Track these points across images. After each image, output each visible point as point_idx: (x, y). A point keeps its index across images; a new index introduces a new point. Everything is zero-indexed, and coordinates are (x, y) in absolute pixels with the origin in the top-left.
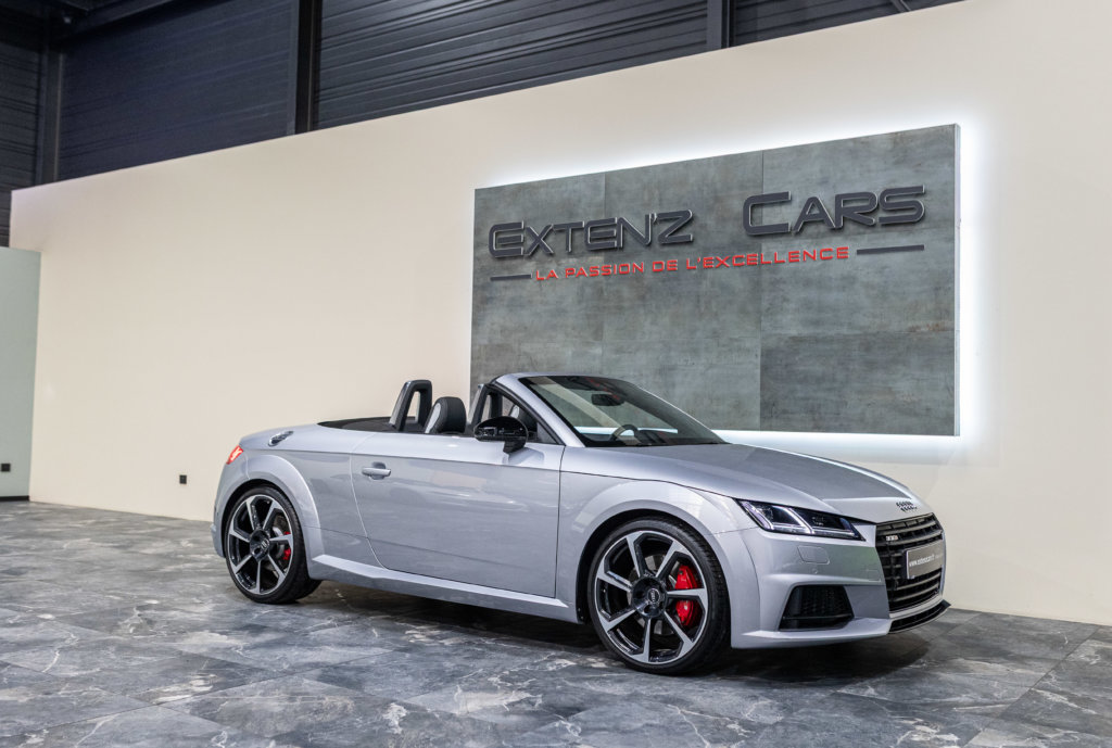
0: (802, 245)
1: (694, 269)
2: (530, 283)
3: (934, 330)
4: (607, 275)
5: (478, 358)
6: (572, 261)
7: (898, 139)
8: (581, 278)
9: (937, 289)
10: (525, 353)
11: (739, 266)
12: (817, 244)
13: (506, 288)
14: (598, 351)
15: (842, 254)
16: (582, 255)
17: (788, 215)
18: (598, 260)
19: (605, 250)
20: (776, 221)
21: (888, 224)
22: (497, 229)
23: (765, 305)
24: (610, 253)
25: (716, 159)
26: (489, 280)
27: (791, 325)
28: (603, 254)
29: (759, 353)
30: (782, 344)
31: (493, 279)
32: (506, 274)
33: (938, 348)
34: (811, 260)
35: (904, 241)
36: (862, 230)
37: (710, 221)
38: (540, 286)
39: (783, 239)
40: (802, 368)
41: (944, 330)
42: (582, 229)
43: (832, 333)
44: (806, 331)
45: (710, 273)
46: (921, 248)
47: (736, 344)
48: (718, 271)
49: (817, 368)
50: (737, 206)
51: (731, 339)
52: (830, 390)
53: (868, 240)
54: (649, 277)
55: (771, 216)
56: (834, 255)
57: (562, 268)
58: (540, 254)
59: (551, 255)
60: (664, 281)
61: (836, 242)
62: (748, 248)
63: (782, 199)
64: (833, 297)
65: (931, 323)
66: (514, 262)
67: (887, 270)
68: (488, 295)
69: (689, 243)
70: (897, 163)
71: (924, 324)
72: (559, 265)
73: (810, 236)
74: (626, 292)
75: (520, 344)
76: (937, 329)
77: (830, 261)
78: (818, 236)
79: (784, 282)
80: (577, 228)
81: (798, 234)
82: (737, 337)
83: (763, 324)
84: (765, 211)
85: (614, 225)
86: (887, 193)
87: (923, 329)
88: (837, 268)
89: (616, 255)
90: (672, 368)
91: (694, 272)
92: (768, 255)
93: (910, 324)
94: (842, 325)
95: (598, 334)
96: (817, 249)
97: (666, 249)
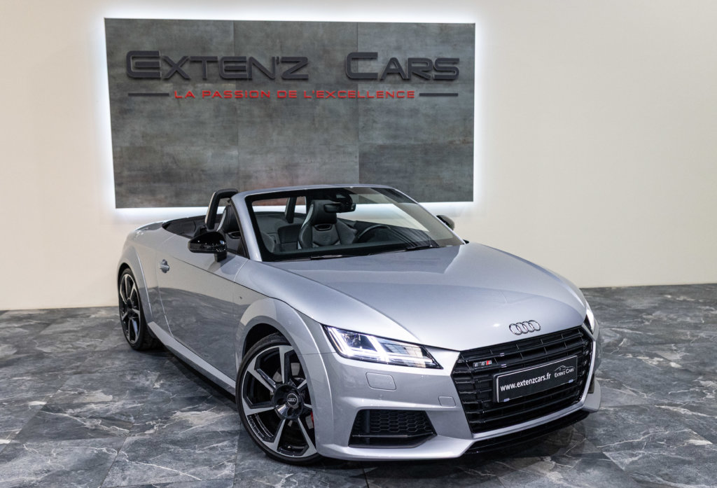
0: (385, 88)
1: (310, 98)
2: (169, 99)
3: (463, 143)
4: (239, 97)
5: (121, 157)
6: (208, 86)
7: (443, 28)
8: (217, 98)
9: (465, 120)
10: (168, 154)
11: (342, 98)
12: (394, 88)
13: (144, 102)
14: (235, 152)
15: (411, 95)
16: (216, 82)
17: (376, 67)
18: (231, 86)
19: (237, 79)
20: (367, 70)
21: (438, 79)
22: (133, 55)
23: (361, 124)
24: (240, 82)
25: (324, 24)
26: (127, 95)
27: (378, 138)
28: (235, 82)
29: (358, 155)
30: (373, 150)
31: (131, 95)
32: (144, 91)
33: (464, 153)
34: (391, 98)
35: (447, 90)
36: (422, 81)
37: (321, 66)
38: (178, 103)
39: (372, 82)
40: (386, 165)
41: (468, 143)
42: (216, 62)
43: (405, 143)
44: (388, 142)
45: (321, 101)
46: (456, 95)
47: (342, 149)
48: (327, 100)
49: (396, 165)
50: (340, 57)
51: (339, 146)
52: (403, 177)
53: (425, 88)
54: (274, 101)
55: (364, 67)
56: (405, 95)
57: (199, 90)
58: (177, 77)
59: (188, 79)
60: (286, 105)
61: (407, 88)
62: (348, 87)
63: (372, 56)
64: (404, 122)
65: (461, 139)
66: (151, 82)
67: (437, 107)
68: (125, 106)
69: (305, 79)
70: (443, 42)
71: (458, 140)
72: (195, 87)
73: (390, 82)
74: (256, 111)
75: (162, 147)
76: (465, 142)
77: (402, 99)
78: (395, 83)
79: (373, 110)
80: (213, 61)
81: (382, 80)
82: (341, 144)
83: (360, 137)
84: (360, 63)
85: (245, 62)
86: (439, 60)
87: (457, 142)
88: (407, 104)
89: (246, 84)
90: (296, 165)
91: (309, 100)
92: (363, 91)
93: (450, 139)
94: (411, 139)
95: (234, 141)
96: (396, 91)
97: (287, 82)
